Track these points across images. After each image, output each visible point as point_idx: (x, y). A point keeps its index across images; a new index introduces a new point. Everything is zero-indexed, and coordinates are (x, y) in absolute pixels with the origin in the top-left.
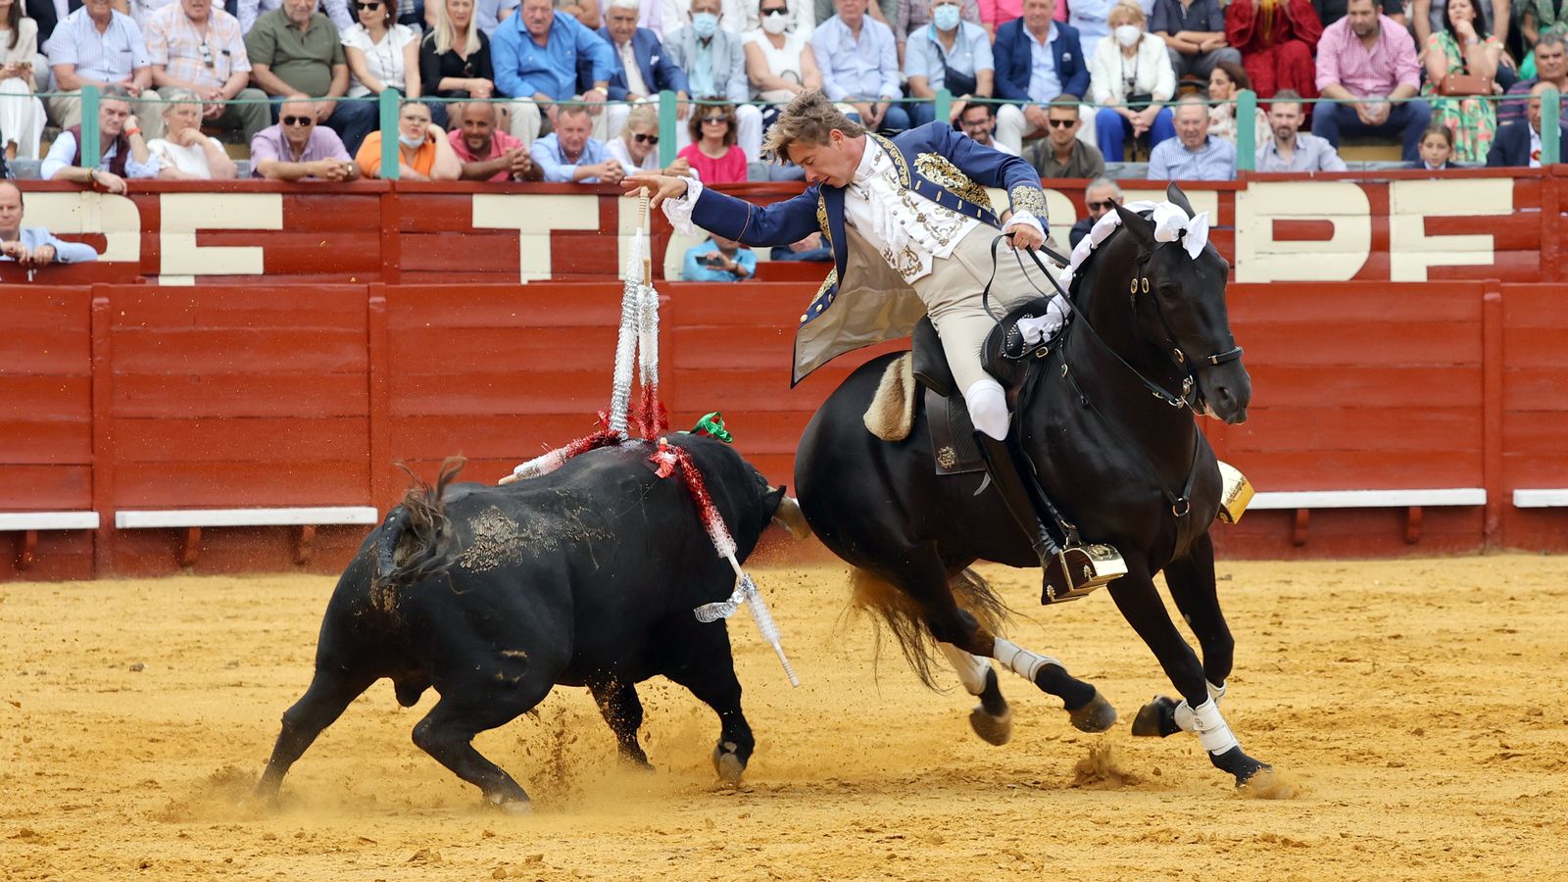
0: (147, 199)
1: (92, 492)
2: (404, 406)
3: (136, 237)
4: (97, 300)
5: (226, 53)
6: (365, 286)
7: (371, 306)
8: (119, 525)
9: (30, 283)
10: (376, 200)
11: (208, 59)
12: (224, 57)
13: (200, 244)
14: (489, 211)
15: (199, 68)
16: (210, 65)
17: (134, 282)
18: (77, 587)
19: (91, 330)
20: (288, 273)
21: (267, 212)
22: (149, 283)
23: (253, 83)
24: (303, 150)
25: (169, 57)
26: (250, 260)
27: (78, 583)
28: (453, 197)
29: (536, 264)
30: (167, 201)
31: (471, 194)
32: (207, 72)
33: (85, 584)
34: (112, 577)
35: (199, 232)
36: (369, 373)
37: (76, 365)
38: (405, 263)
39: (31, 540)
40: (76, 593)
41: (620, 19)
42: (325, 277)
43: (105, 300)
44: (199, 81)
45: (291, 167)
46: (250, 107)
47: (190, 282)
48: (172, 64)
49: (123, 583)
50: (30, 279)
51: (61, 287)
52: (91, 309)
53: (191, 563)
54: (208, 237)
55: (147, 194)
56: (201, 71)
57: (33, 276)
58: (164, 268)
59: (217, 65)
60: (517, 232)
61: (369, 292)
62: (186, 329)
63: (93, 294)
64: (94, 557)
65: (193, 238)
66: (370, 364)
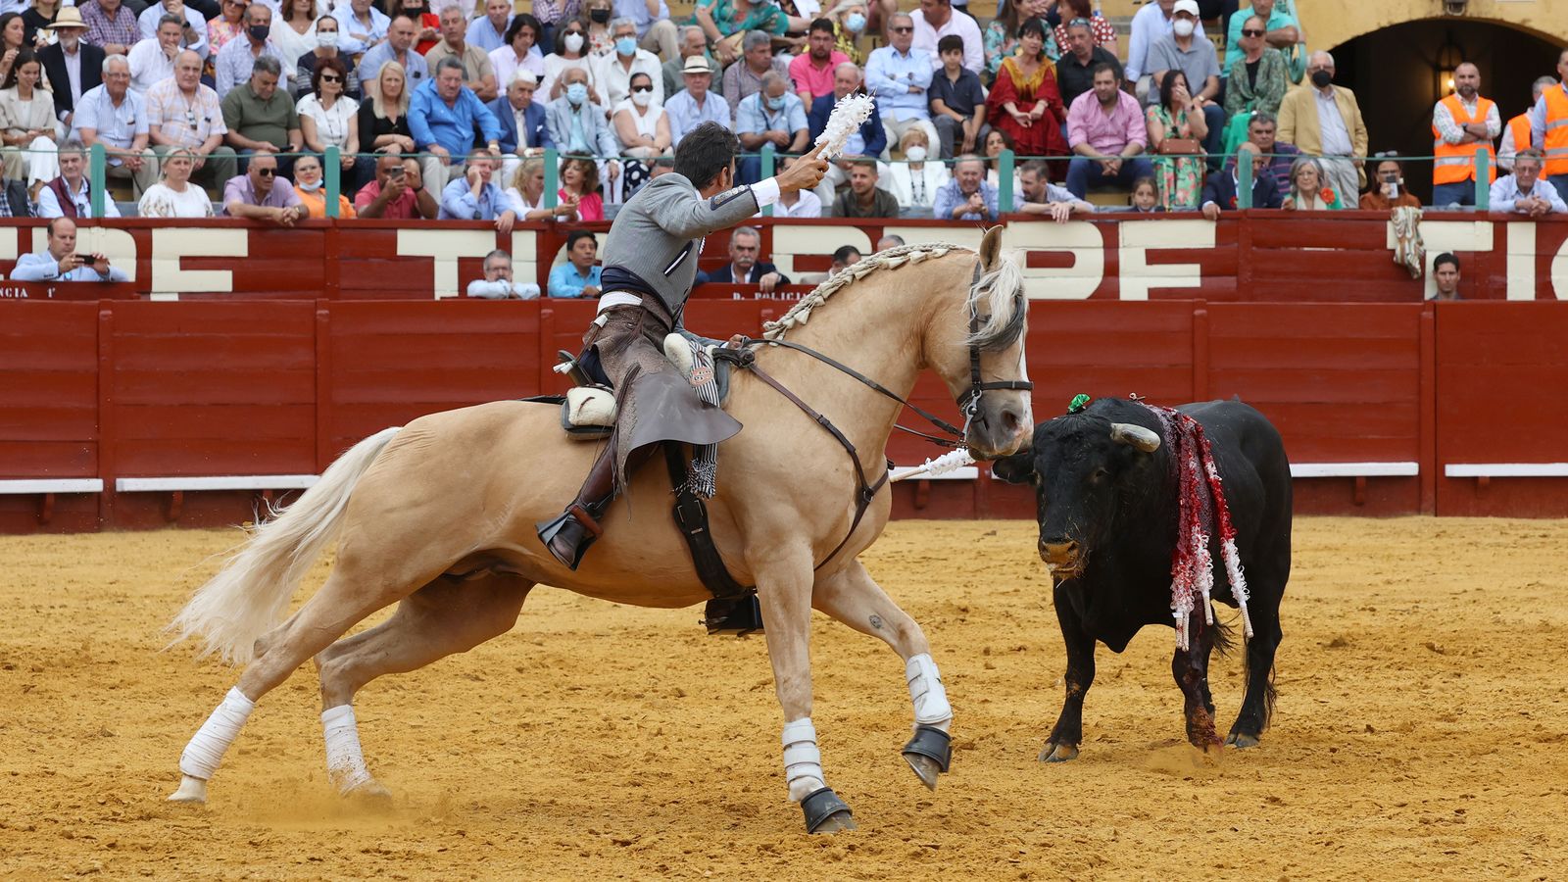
0: (142, 233)
1: (98, 463)
2: (343, 396)
3: (133, 263)
4: (102, 312)
5: (208, 120)
6: (313, 301)
7: (318, 317)
8: (119, 489)
9: (51, 299)
10: (321, 233)
11: (193, 123)
12: (205, 123)
13: (183, 268)
14: (410, 242)
15: (185, 129)
16: (194, 128)
17: (131, 298)
18: (86, 538)
19: (98, 336)
20: (252, 290)
21: (235, 243)
22: (143, 299)
23: (226, 141)
24: (265, 195)
25: (164, 121)
26: (221, 281)
27: (86, 535)
28: (383, 231)
29: (445, 284)
30: (157, 235)
31: (396, 229)
32: (191, 133)
33: (92, 536)
34: (114, 531)
35: (182, 258)
36: (316, 369)
37: (88, 363)
38: (344, 283)
39: (50, 501)
41: (522, 90)
42: (280, 294)
43: (110, 312)
44: (185, 140)
45: (254, 209)
46: (222, 160)
47: (175, 298)
48: (165, 125)
49: (122, 534)
50: (50, 296)
51: (75, 302)
52: (98, 319)
53: (175, 520)
54: (189, 263)
55: (141, 230)
56: (187, 132)
57: (53, 293)
58: (155, 288)
59: (199, 128)
60: (431, 259)
61: (316, 306)
62: (174, 335)
63: (100, 308)
64: (99, 514)
65: (177, 263)
66: (316, 363)
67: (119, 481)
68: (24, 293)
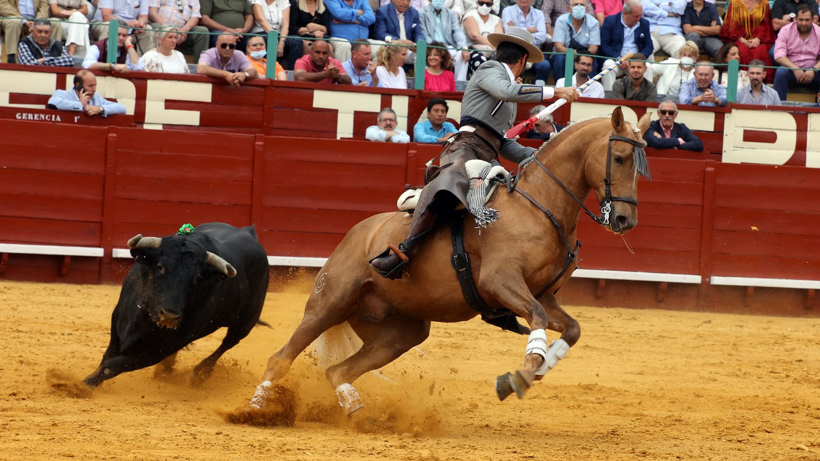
0: (140, 82)
1: (101, 237)
2: (270, 201)
3: (133, 102)
4: (110, 135)
5: (191, 7)
6: (254, 135)
7: (256, 147)
8: (114, 255)
9: (76, 123)
10: (262, 90)
11: (181, 8)
12: (188, 9)
13: (167, 107)
14: (322, 99)
15: (175, 12)
16: (181, 11)
17: (130, 126)
18: (90, 288)
19: (106, 150)
20: (212, 126)
21: (203, 92)
22: (138, 127)
23: (200, 22)
24: (227, 62)
25: (161, 5)
26: (192, 118)
27: (91, 286)
28: (303, 90)
29: (345, 129)
30: (151, 84)
31: (313, 89)
32: (179, 15)
33: (94, 286)
34: (108, 284)
36: (252, 182)
37: (96, 168)
38: (276, 124)
39: (67, 261)
40: (90, 291)
42: (232, 129)
43: (115, 135)
44: (174, 18)
46: (199, 35)
47: (160, 128)
48: (162, 8)
49: (114, 287)
50: (76, 121)
51: (92, 127)
52: (107, 139)
54: (171, 104)
55: (140, 80)
56: (176, 14)
57: (78, 120)
58: (147, 119)
59: (184, 12)
60: (336, 111)
61: (256, 139)
62: (159, 152)
63: (109, 131)
64: (100, 272)
65: (163, 104)
66: (253, 177)
67: (114, 250)
68: (59, 119)
